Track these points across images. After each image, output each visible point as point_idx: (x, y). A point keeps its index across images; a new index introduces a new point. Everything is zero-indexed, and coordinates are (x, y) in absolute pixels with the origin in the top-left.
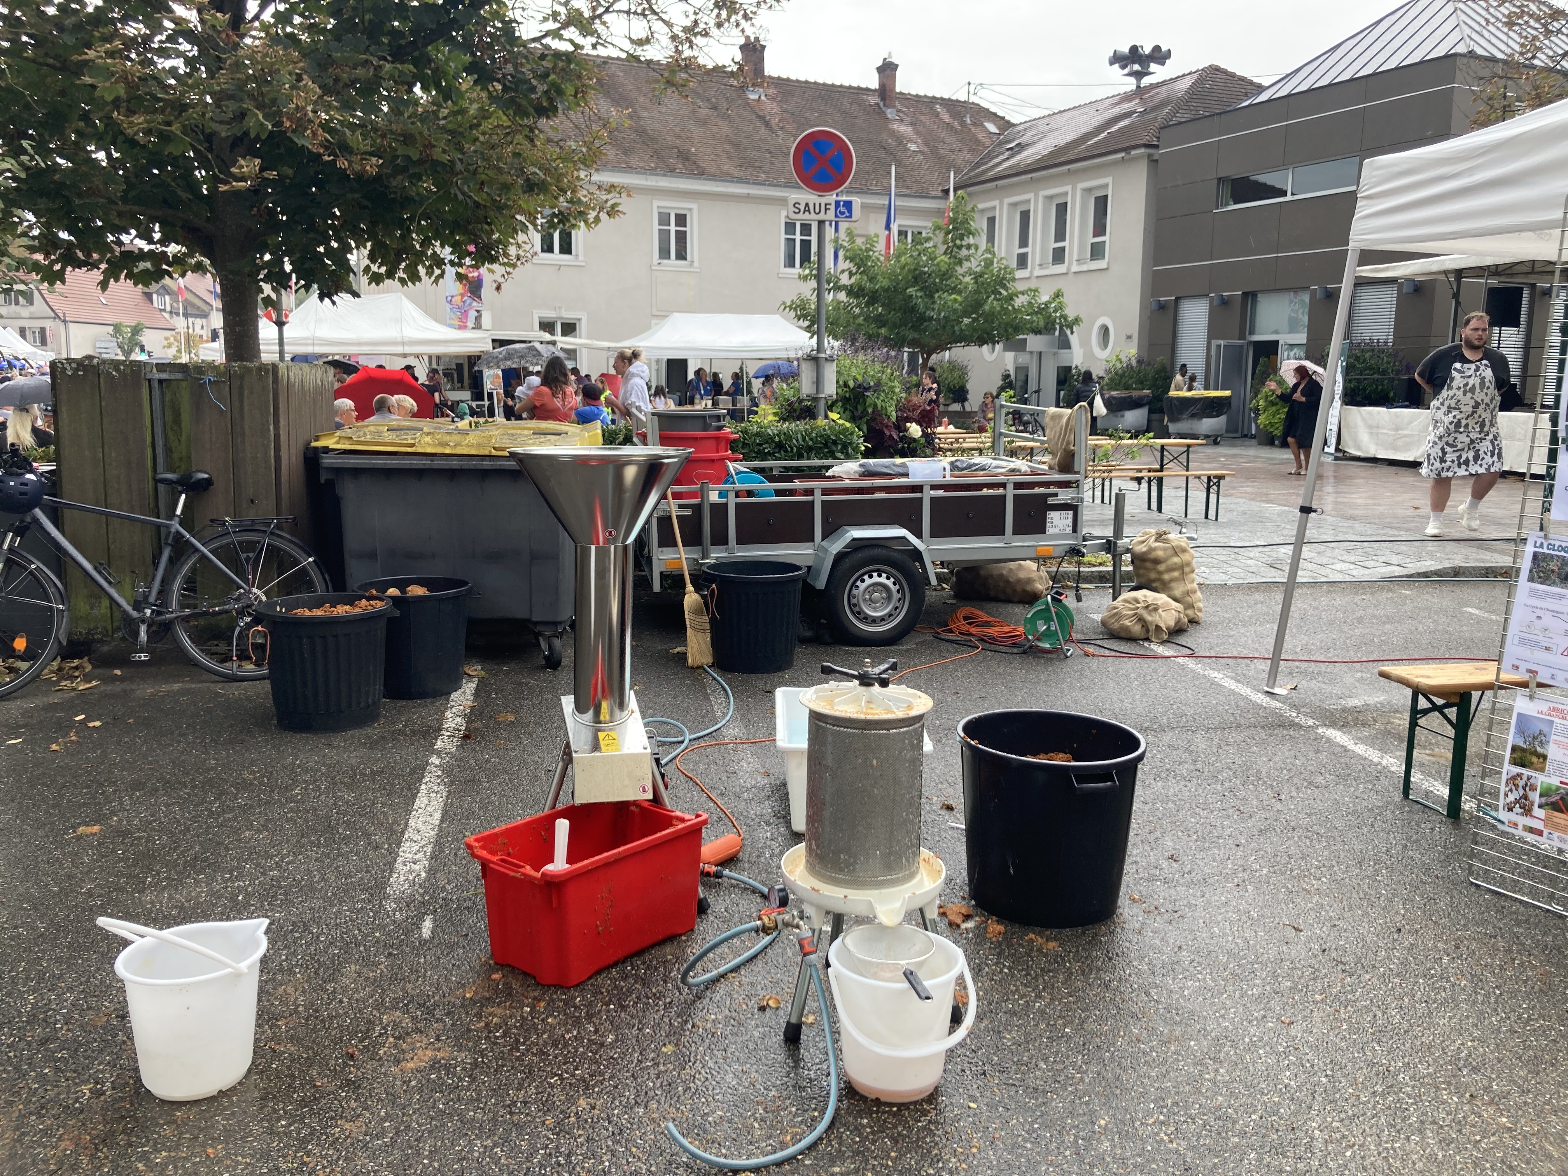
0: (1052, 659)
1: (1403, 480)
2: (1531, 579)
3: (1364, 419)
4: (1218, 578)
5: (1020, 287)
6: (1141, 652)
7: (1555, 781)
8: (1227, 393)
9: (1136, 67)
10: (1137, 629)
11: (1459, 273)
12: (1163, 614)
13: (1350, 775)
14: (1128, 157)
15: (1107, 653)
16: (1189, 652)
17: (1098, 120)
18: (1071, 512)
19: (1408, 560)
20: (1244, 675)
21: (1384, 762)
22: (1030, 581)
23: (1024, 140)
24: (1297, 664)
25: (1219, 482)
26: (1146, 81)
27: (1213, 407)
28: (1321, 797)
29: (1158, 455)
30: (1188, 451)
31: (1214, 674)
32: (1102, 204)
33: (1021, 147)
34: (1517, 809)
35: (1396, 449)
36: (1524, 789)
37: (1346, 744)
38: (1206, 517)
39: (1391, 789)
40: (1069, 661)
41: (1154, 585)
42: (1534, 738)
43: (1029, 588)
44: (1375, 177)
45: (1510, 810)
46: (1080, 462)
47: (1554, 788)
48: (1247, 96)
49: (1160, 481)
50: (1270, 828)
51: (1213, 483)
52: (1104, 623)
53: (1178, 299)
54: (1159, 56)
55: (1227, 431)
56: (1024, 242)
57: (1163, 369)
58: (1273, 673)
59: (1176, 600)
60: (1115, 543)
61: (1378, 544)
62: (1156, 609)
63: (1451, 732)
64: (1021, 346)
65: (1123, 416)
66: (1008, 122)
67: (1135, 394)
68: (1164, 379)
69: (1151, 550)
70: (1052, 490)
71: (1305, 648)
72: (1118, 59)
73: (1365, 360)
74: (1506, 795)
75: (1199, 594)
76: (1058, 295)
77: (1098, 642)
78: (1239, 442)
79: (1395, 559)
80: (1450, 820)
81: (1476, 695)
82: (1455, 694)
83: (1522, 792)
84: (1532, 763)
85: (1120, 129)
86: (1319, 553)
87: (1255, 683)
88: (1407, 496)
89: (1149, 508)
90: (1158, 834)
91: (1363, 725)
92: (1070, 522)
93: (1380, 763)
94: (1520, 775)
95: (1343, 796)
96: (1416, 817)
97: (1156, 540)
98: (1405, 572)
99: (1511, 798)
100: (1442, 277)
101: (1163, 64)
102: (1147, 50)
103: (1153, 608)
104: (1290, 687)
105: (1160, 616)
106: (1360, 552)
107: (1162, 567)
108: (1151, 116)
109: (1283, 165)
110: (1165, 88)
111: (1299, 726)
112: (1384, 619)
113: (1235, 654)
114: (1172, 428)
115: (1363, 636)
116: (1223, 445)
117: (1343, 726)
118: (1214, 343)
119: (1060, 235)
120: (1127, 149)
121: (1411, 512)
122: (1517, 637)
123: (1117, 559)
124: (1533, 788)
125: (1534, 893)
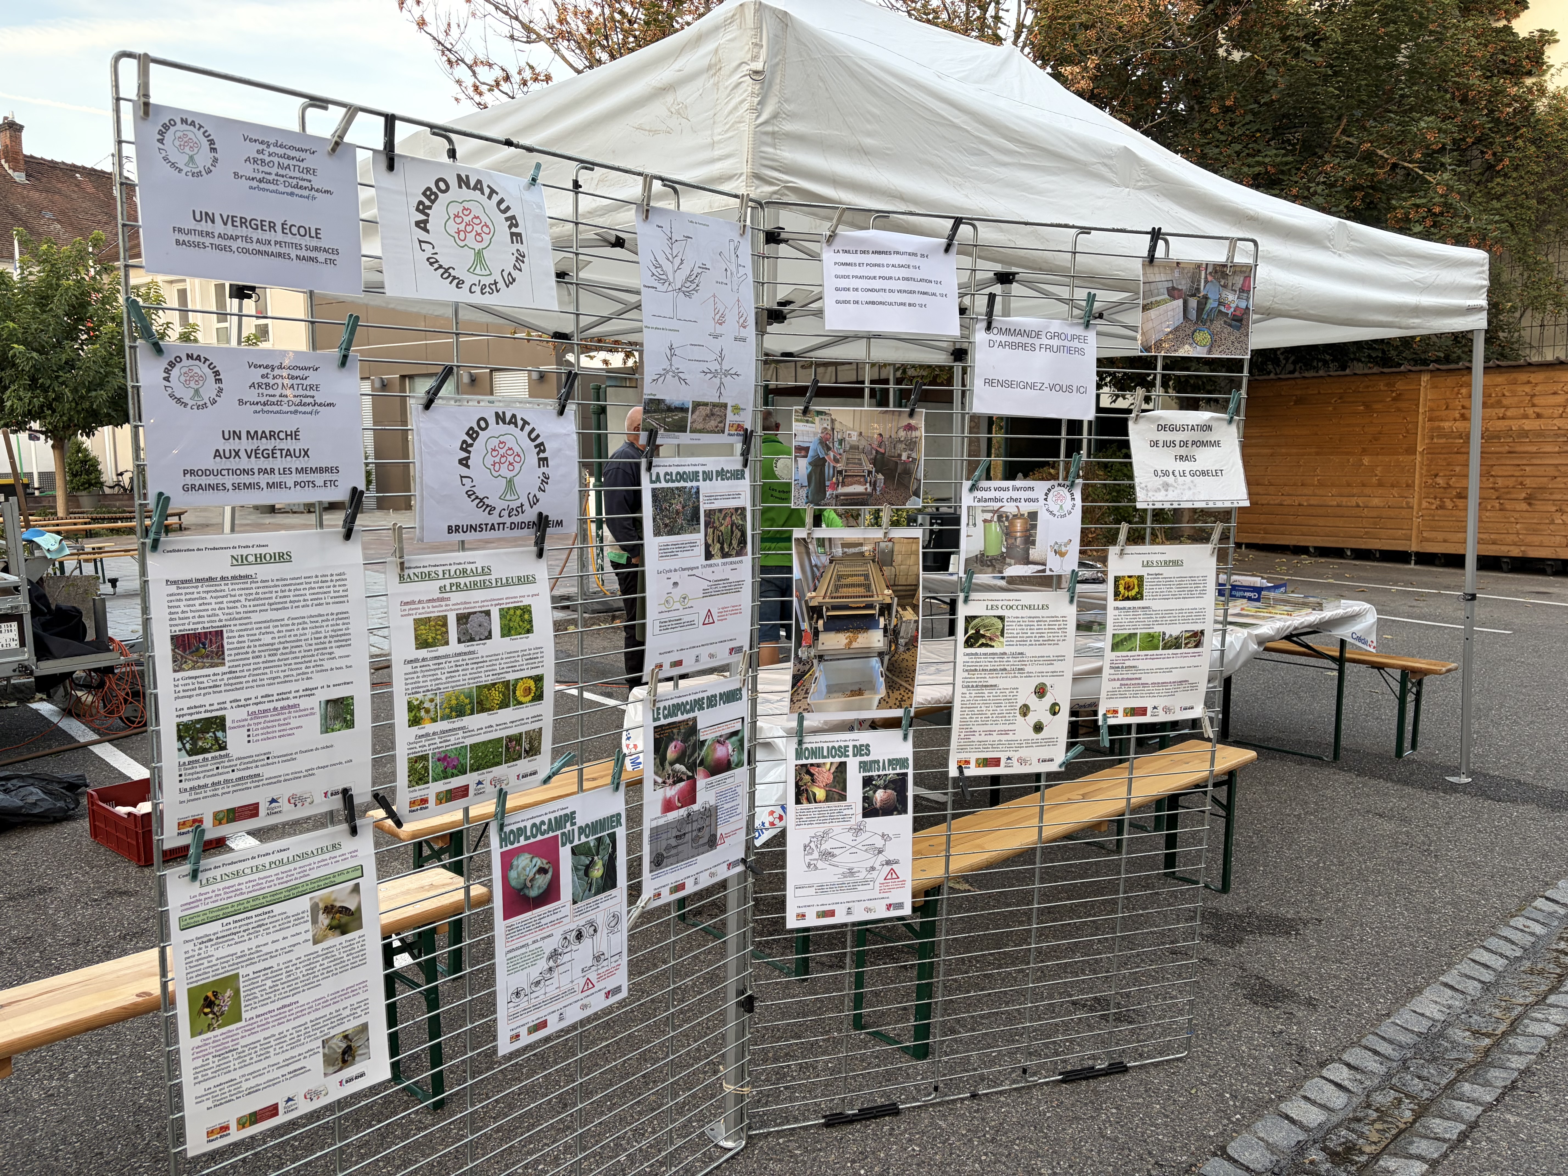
2: (657, 533)
18: (14, 625)
92: (14, 634)
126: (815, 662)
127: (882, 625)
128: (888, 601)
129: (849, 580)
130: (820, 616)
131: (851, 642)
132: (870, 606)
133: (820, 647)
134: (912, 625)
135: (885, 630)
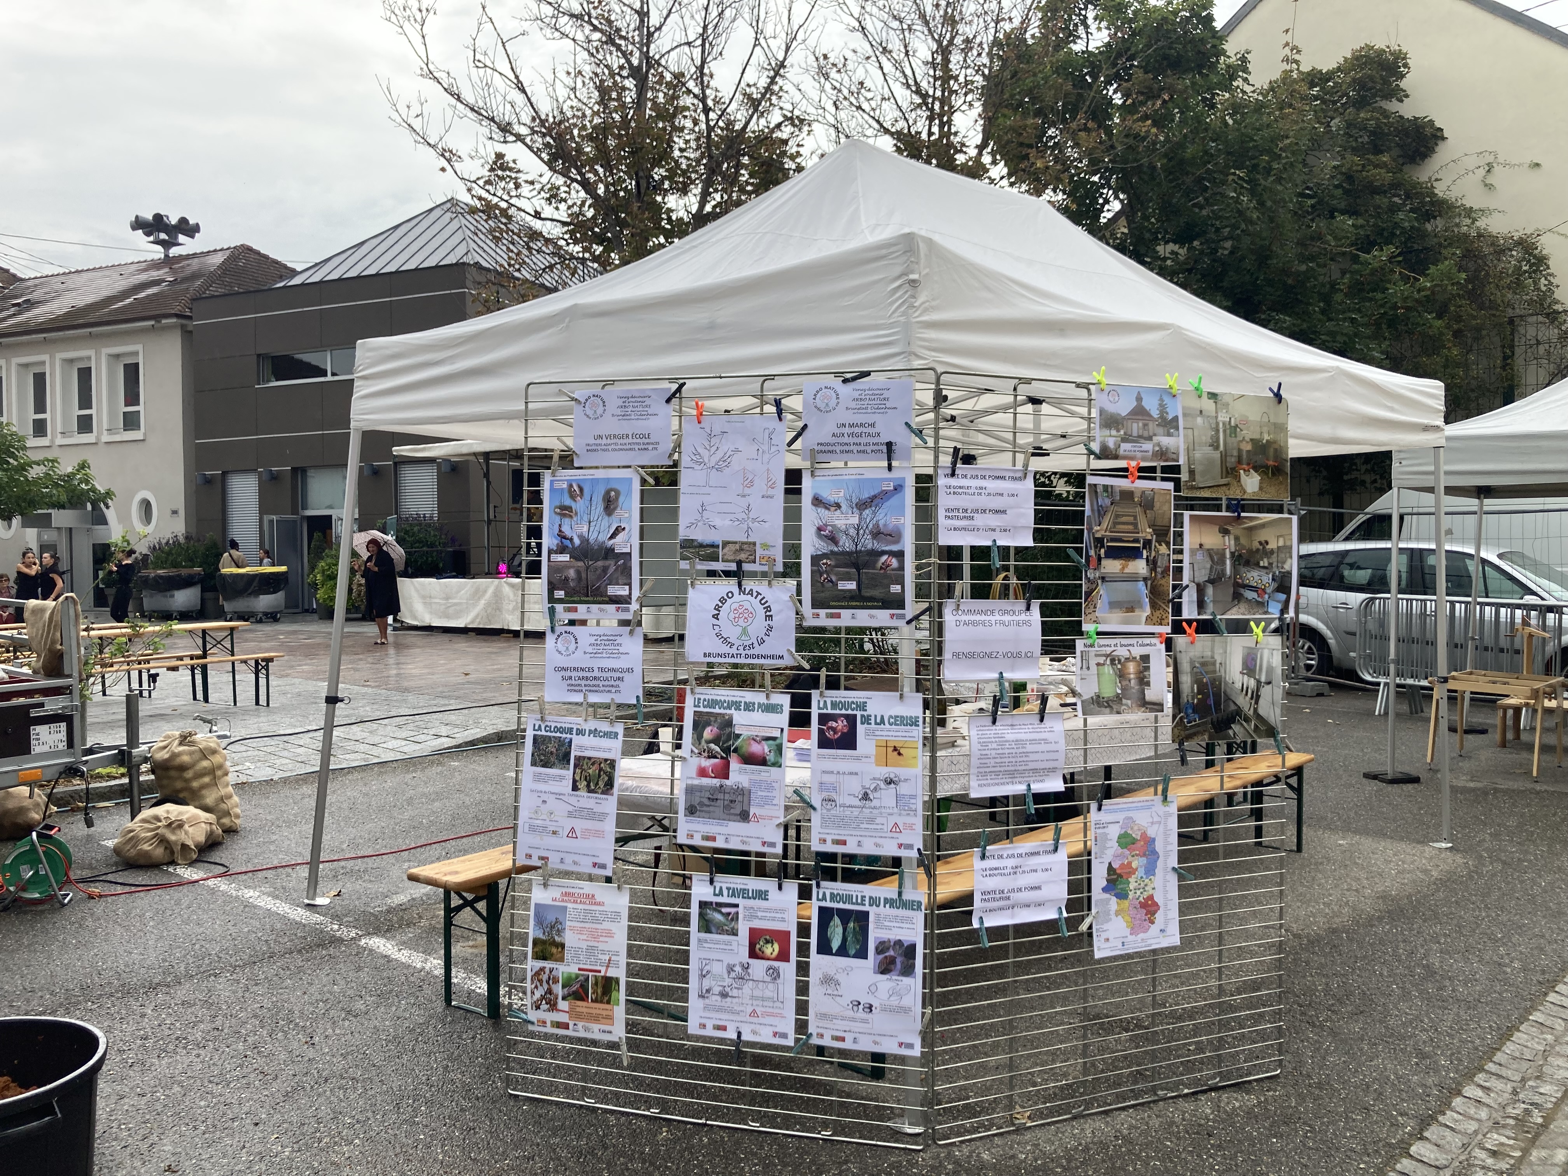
0: (43, 912)
1: (457, 646)
2: (534, 764)
3: (417, 591)
4: (262, 773)
5: (34, 456)
6: (165, 881)
7: (573, 969)
8: (283, 569)
9: (163, 236)
10: (159, 852)
11: (487, 455)
12: (191, 830)
13: (391, 991)
14: (156, 326)
15: (119, 889)
16: (222, 870)
17: (122, 284)
18: (63, 726)
19: (456, 730)
20: (284, 888)
21: (428, 966)
22: (22, 810)
23: (35, 296)
24: (343, 863)
25: (267, 665)
26: (174, 251)
27: (269, 583)
28: (359, 1028)
29: (200, 642)
30: (231, 634)
31: (249, 894)
32: (132, 373)
33: (30, 304)
34: (544, 1006)
35: (448, 617)
36: (548, 982)
37: (390, 953)
38: (257, 703)
39: (434, 998)
40: (66, 911)
41: (181, 795)
42: (552, 927)
43: (20, 820)
44: (368, 358)
45: (538, 1008)
46: (72, 665)
47: (574, 976)
48: (281, 278)
49: (204, 668)
50: (299, 1087)
51: (261, 667)
52: (117, 851)
53: (225, 474)
54: (187, 228)
55: (286, 607)
56: (40, 406)
57: (214, 545)
58: (313, 881)
59: (207, 809)
60: (130, 753)
61: (428, 716)
62: (180, 826)
63: (483, 927)
64: (44, 522)
65: (173, 596)
66: (14, 276)
67: (184, 572)
68: (213, 555)
69: (174, 755)
70: (38, 699)
71: (353, 844)
72: (139, 224)
73: (414, 534)
74: (533, 993)
75: (236, 799)
76: (83, 466)
77: (110, 877)
78: (300, 617)
79: (444, 731)
80: (490, 1022)
81: (503, 883)
82: (482, 886)
83: (546, 986)
84: (552, 955)
85: (148, 296)
86: (371, 732)
87: (295, 895)
88: (458, 662)
89: (195, 698)
90: (154, 1138)
91: (408, 925)
92: (63, 735)
93: (424, 968)
94: (542, 969)
95: (384, 1020)
96: (458, 1027)
97: (181, 744)
98: (454, 742)
99: (538, 994)
100: (473, 458)
101: (193, 237)
102: (174, 221)
103: (176, 825)
104: (333, 893)
105: (186, 833)
106: (411, 726)
107: (189, 774)
108: (184, 286)
109: (321, 347)
110: (196, 260)
111: (341, 940)
112: (433, 797)
113: (276, 863)
114: (228, 607)
115: (412, 819)
116: (283, 622)
117: (387, 931)
118: (266, 518)
119: (85, 401)
120: (157, 318)
121: (462, 679)
122: (527, 826)
123: (134, 771)
124: (556, 981)
125: (568, 1091)
126: (1100, 582)
127: (1145, 556)
128: (1149, 537)
129: (1124, 519)
130: (1102, 546)
131: (1123, 568)
132: (1136, 541)
133: (1103, 571)
134: (1166, 558)
135: (1147, 561)
